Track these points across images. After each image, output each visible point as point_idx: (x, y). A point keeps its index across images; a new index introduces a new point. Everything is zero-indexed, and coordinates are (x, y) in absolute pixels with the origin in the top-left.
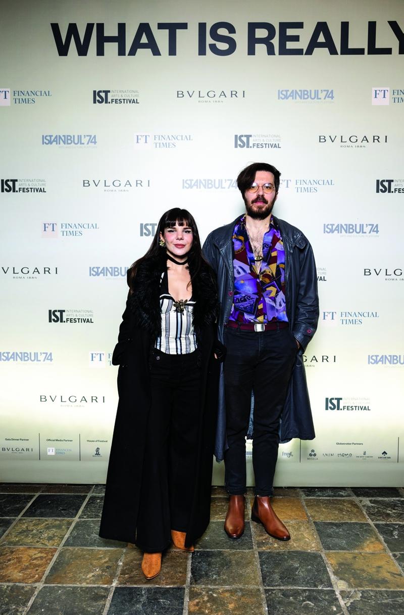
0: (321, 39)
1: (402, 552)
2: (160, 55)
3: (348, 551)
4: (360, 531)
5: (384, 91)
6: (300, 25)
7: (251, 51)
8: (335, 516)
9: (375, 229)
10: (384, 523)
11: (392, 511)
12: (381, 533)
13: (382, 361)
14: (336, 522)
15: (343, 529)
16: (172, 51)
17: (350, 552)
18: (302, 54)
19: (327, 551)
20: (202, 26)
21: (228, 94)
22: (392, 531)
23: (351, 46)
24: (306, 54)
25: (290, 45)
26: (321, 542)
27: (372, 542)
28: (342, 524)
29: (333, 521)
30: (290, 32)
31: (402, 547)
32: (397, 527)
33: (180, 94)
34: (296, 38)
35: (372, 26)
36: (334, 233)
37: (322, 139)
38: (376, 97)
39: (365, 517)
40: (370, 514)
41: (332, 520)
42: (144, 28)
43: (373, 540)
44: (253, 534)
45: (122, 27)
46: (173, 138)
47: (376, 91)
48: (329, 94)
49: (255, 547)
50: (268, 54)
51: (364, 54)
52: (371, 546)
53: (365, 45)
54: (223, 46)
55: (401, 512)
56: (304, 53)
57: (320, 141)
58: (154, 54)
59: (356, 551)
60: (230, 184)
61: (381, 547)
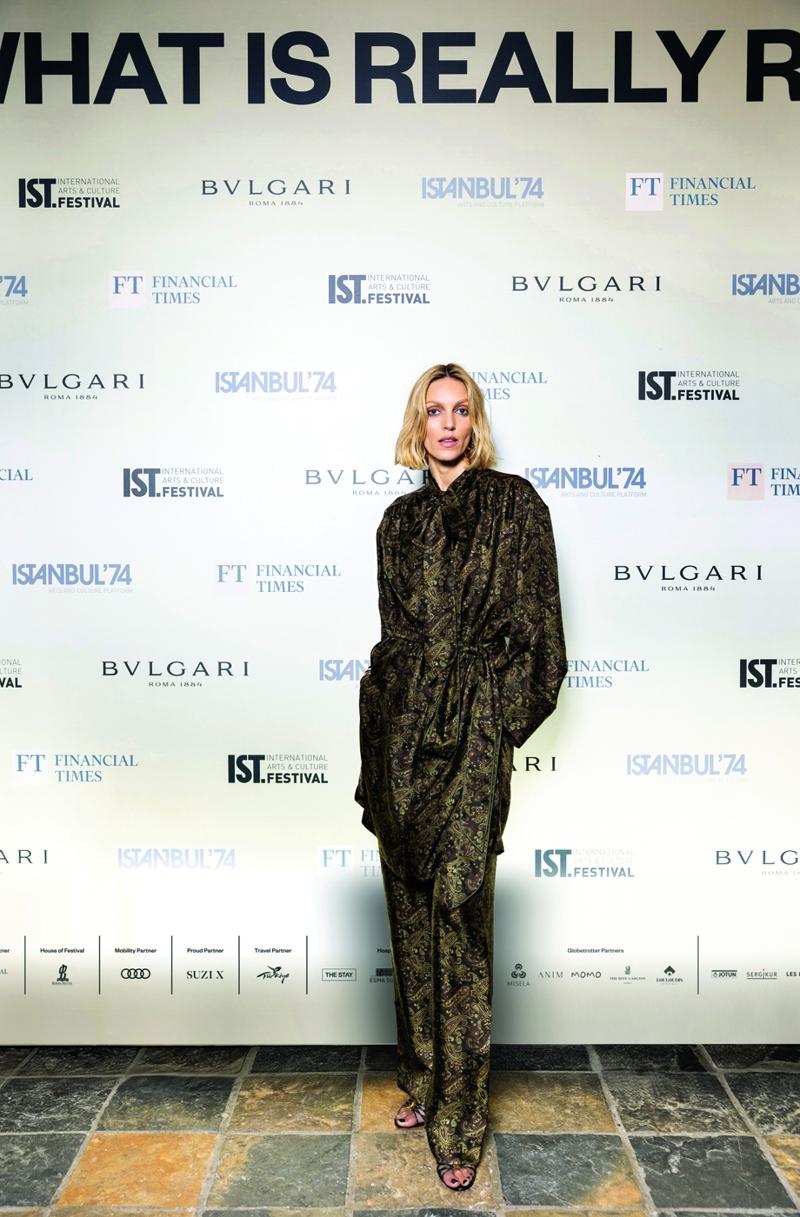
0: (514, 68)
1: (681, 1209)
2: (165, 102)
3: (558, 1208)
4: (595, 1155)
5: (653, 180)
6: (467, 39)
7: (363, 95)
8: (548, 1119)
9: (637, 478)
10: (652, 1134)
11: (674, 1105)
12: (642, 1160)
13: (658, 768)
14: (547, 1133)
15: (557, 1152)
16: (192, 94)
17: (564, 1209)
18: (474, 101)
19: (513, 1208)
20: (256, 41)
21: (314, 187)
22: (668, 1154)
23: (579, 83)
24: (482, 100)
25: (447, 82)
26: (503, 1184)
27: (617, 1184)
28: (559, 1138)
29: (539, 1133)
30: (446, 53)
31: (683, 1196)
32: (681, 1144)
33: (208, 188)
34: (460, 67)
35: (623, 42)
36: (548, 487)
37: (519, 284)
38: (634, 193)
39: (612, 1121)
40: (626, 1113)
41: (538, 1128)
42: (130, 44)
43: (620, 1177)
44: (353, 1165)
45: (80, 42)
46: (194, 283)
47: (634, 180)
48: (534, 188)
49: (349, 1200)
50: (400, 101)
51: (606, 101)
52: (614, 1193)
53: (608, 82)
54: (301, 84)
55: (696, 1108)
56: (478, 99)
57: (514, 289)
58: (152, 101)
59: (578, 1207)
60: (320, 383)
61: (636, 1195)
